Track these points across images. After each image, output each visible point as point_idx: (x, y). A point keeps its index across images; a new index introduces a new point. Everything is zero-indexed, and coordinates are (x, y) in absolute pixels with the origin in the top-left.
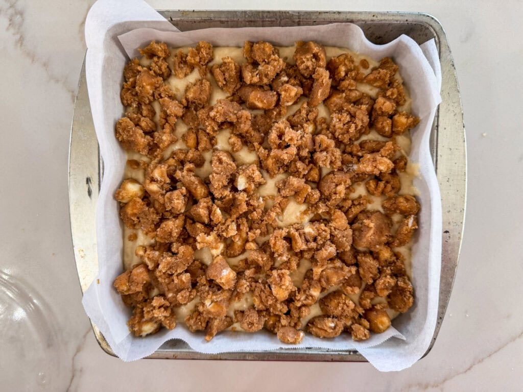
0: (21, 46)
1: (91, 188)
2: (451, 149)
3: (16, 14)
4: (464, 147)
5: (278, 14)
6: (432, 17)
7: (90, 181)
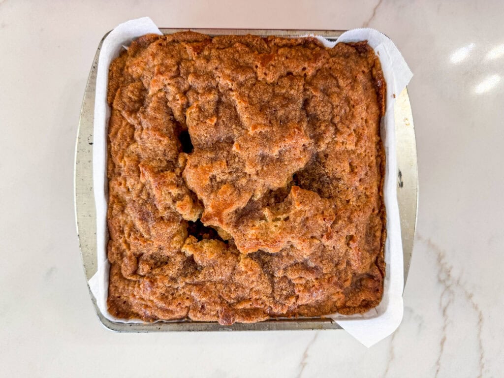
0: (440, 253)
1: (399, 179)
2: (90, 216)
3: (444, 281)
4: (78, 218)
5: (241, 328)
6: (109, 329)
7: (400, 185)
